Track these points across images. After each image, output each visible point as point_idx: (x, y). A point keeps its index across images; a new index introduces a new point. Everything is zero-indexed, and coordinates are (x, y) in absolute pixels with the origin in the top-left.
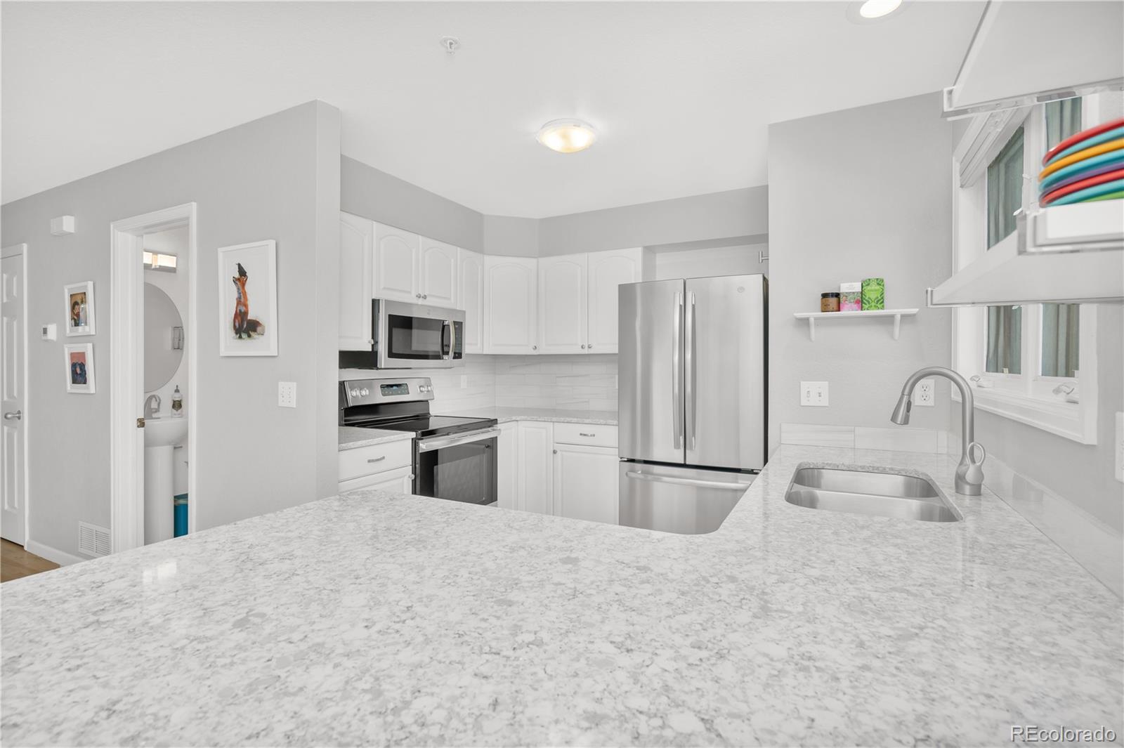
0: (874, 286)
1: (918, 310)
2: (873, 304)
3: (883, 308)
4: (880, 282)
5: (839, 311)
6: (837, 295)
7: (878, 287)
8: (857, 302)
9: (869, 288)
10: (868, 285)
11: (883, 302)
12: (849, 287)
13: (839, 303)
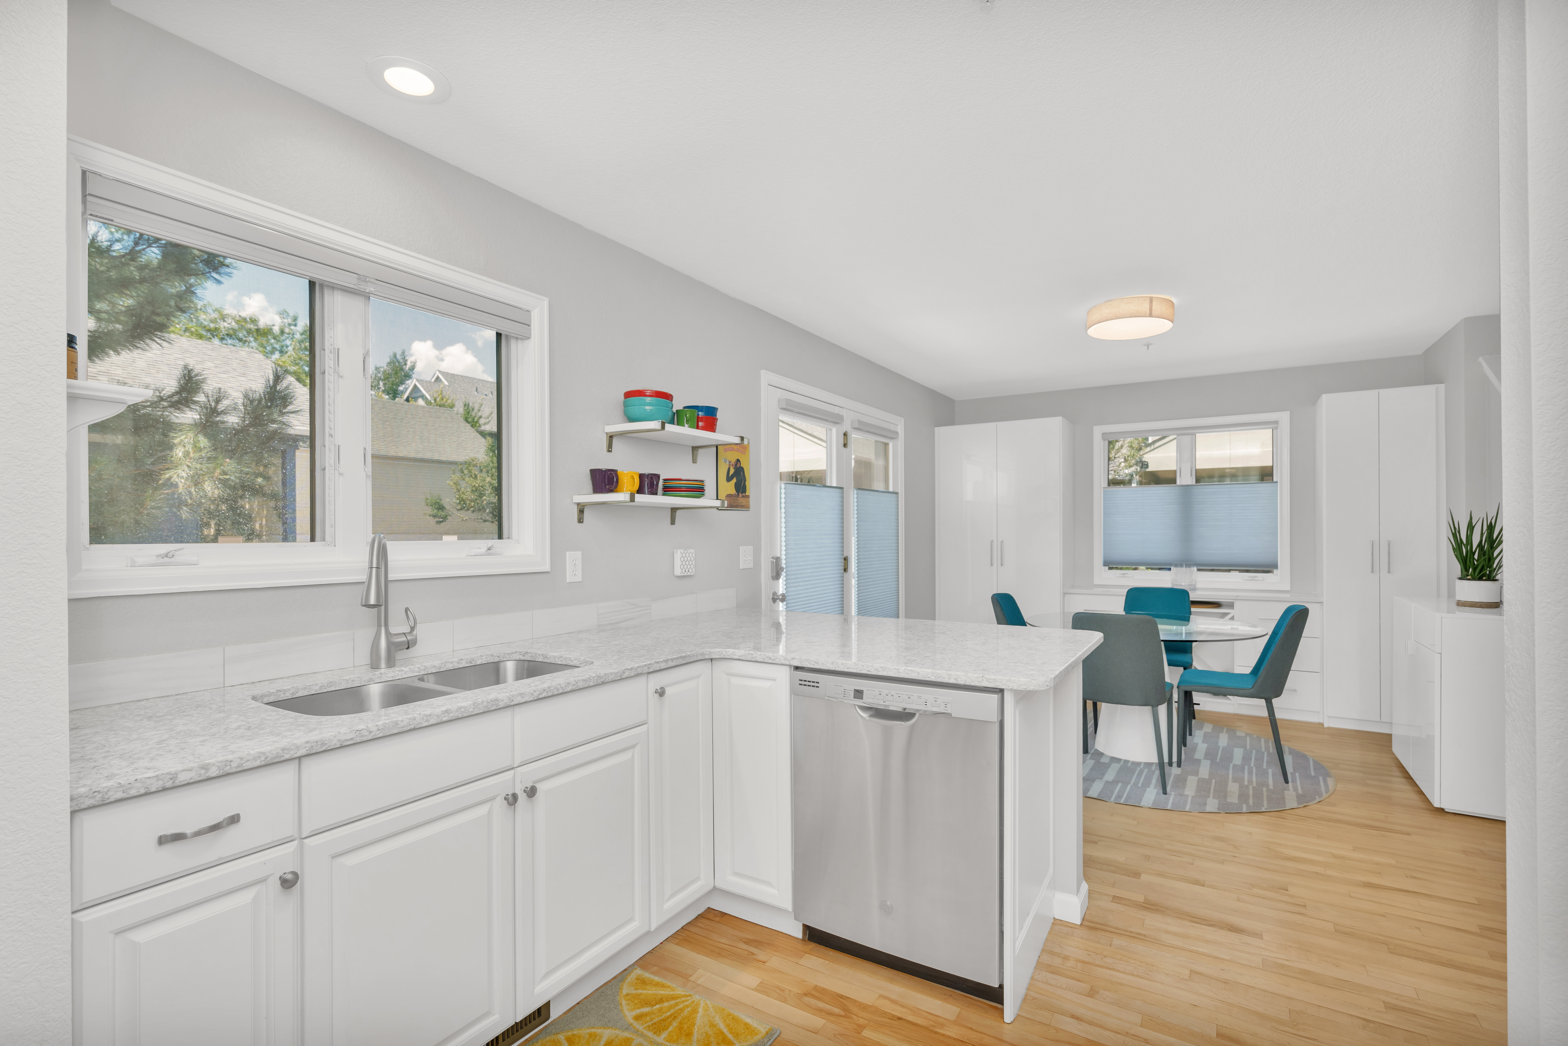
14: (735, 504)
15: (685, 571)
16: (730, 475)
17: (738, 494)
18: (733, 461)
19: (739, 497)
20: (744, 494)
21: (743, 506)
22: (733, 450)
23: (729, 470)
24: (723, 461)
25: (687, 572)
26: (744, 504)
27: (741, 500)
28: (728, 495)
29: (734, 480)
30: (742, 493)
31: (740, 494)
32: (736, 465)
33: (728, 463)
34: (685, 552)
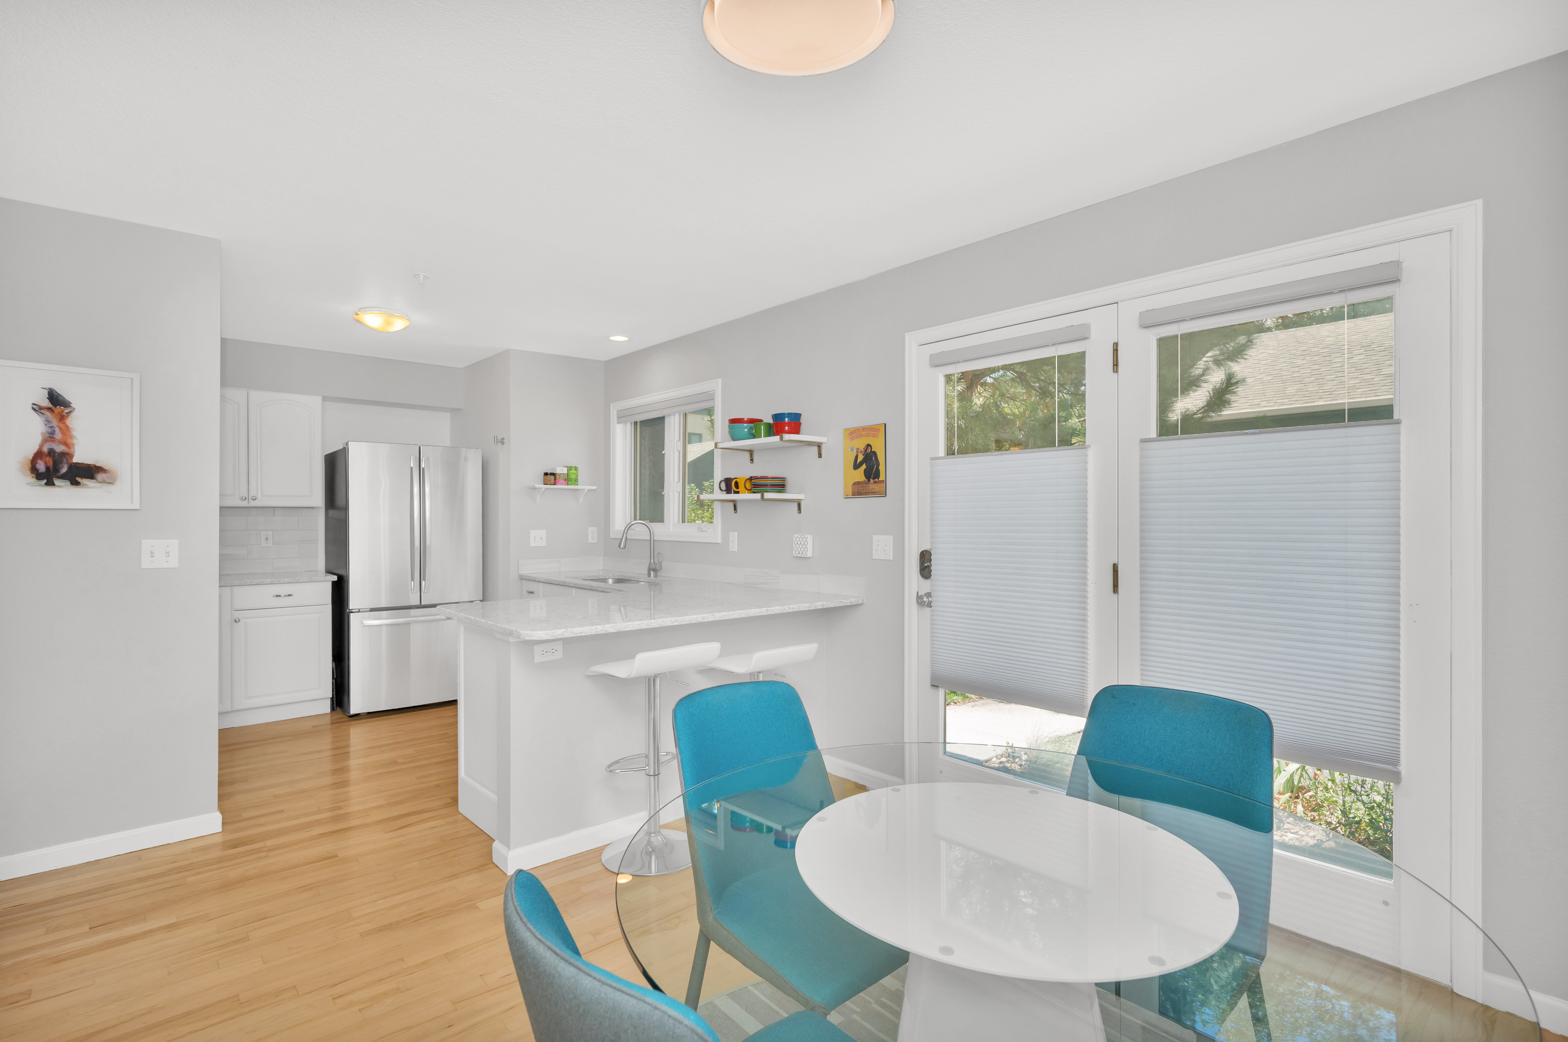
0: (573, 471)
1: (596, 487)
2: (573, 482)
3: (577, 485)
4: (576, 468)
5: (555, 484)
6: (553, 474)
7: (575, 472)
8: (565, 480)
9: (571, 472)
10: (571, 470)
11: (577, 481)
12: (561, 470)
13: (555, 479)
14: (865, 491)
15: (802, 553)
16: (858, 462)
17: (869, 481)
18: (862, 447)
19: (869, 484)
20: (876, 480)
21: (875, 492)
22: (862, 436)
23: (857, 457)
24: (850, 450)
25: (801, 554)
26: (876, 490)
27: (872, 486)
28: (855, 482)
29: (864, 466)
30: (874, 479)
31: (872, 480)
32: (866, 450)
33: (855, 451)
34: (803, 537)
